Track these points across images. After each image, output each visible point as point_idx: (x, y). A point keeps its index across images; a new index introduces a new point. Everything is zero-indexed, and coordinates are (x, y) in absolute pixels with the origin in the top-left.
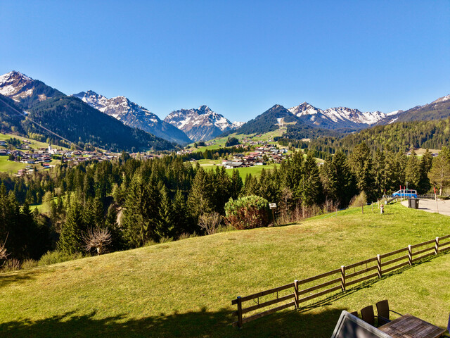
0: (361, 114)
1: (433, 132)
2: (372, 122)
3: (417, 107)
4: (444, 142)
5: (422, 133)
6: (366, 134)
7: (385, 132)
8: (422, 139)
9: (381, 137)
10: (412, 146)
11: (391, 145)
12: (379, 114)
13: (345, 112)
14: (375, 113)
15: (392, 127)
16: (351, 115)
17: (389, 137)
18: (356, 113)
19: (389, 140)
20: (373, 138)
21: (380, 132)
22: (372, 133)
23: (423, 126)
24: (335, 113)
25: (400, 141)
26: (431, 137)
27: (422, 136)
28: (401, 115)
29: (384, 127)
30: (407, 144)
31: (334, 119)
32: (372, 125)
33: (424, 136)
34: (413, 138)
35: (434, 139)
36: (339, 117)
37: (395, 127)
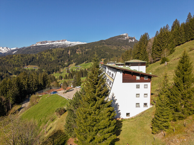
1: (33, 59)
2: (4, 52)
3: (24, 47)
4: (37, 63)
5: (29, 59)
6: (4, 59)
7: (13, 58)
8: (29, 61)
9: (12, 60)
10: (25, 64)
11: (17, 64)
12: (7, 48)
14: (5, 48)
15: (16, 56)
17: (15, 60)
19: (16, 62)
20: (8, 61)
21: (11, 58)
22: (7, 58)
23: (29, 56)
25: (20, 62)
26: (32, 61)
27: (29, 60)
28: (18, 50)
29: (12, 56)
30: (24, 63)
32: (4, 53)
33: (30, 60)
34: (26, 61)
35: (33, 62)
37: (17, 56)
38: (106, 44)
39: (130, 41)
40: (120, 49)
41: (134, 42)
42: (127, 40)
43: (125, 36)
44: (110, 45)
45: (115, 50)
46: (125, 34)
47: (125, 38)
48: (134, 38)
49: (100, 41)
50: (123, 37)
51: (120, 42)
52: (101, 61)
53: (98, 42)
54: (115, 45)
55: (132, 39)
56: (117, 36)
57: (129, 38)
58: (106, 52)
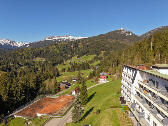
0: (15, 43)
1: (41, 52)
3: (35, 42)
4: (44, 55)
5: (37, 52)
6: (17, 52)
7: (24, 51)
8: (38, 54)
9: (23, 53)
10: (34, 57)
11: (27, 56)
13: (8, 41)
14: (21, 43)
15: (27, 49)
16: (10, 43)
17: (26, 53)
18: (12, 42)
19: (26, 54)
20: (20, 53)
21: (23, 51)
22: (19, 51)
23: (38, 49)
24: (3, 41)
25: (30, 55)
26: (40, 53)
28: (30, 44)
29: (24, 49)
30: (33, 56)
31: (2, 44)
32: (20, 47)
33: (38, 53)
34: (35, 54)
35: (41, 54)
36: (5, 43)
37: (28, 49)
38: (105, 38)
39: (127, 34)
40: (119, 42)
41: (131, 35)
42: (125, 34)
43: (123, 31)
44: (109, 38)
45: (114, 43)
46: (122, 29)
47: (123, 32)
48: (131, 32)
49: (100, 35)
50: (120, 31)
51: (118, 36)
52: (101, 53)
53: (98, 36)
54: (114, 39)
55: (129, 33)
56: (115, 31)
57: (126, 32)
58: (105, 45)
